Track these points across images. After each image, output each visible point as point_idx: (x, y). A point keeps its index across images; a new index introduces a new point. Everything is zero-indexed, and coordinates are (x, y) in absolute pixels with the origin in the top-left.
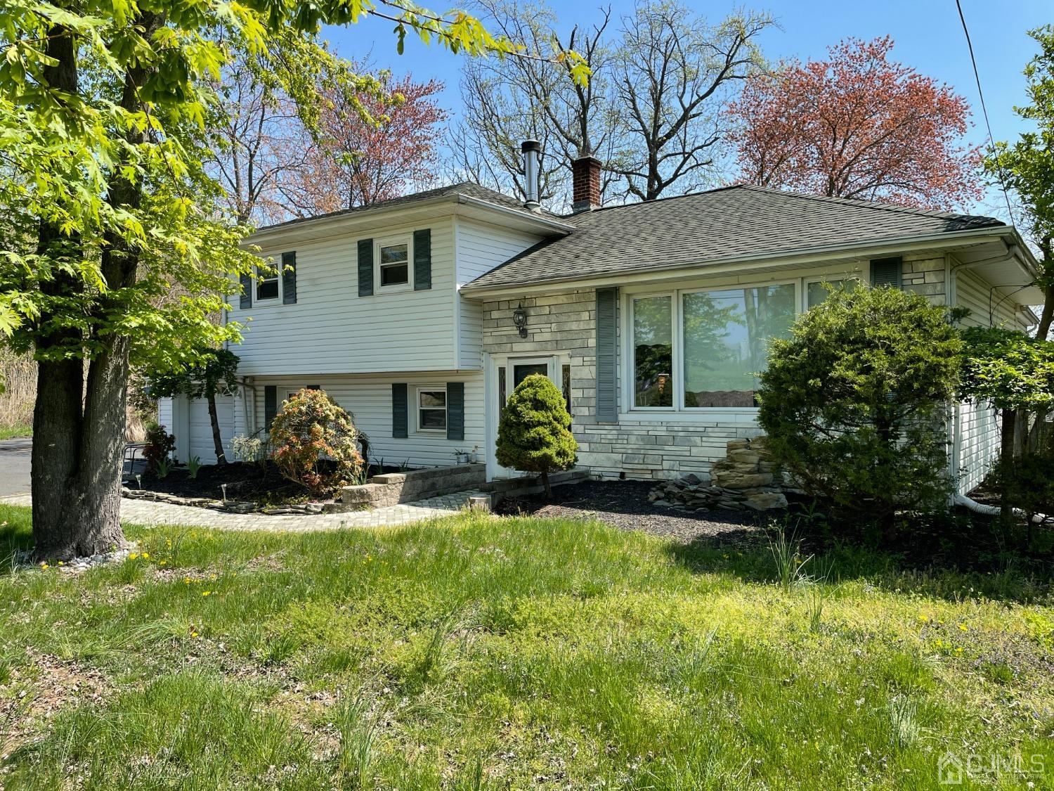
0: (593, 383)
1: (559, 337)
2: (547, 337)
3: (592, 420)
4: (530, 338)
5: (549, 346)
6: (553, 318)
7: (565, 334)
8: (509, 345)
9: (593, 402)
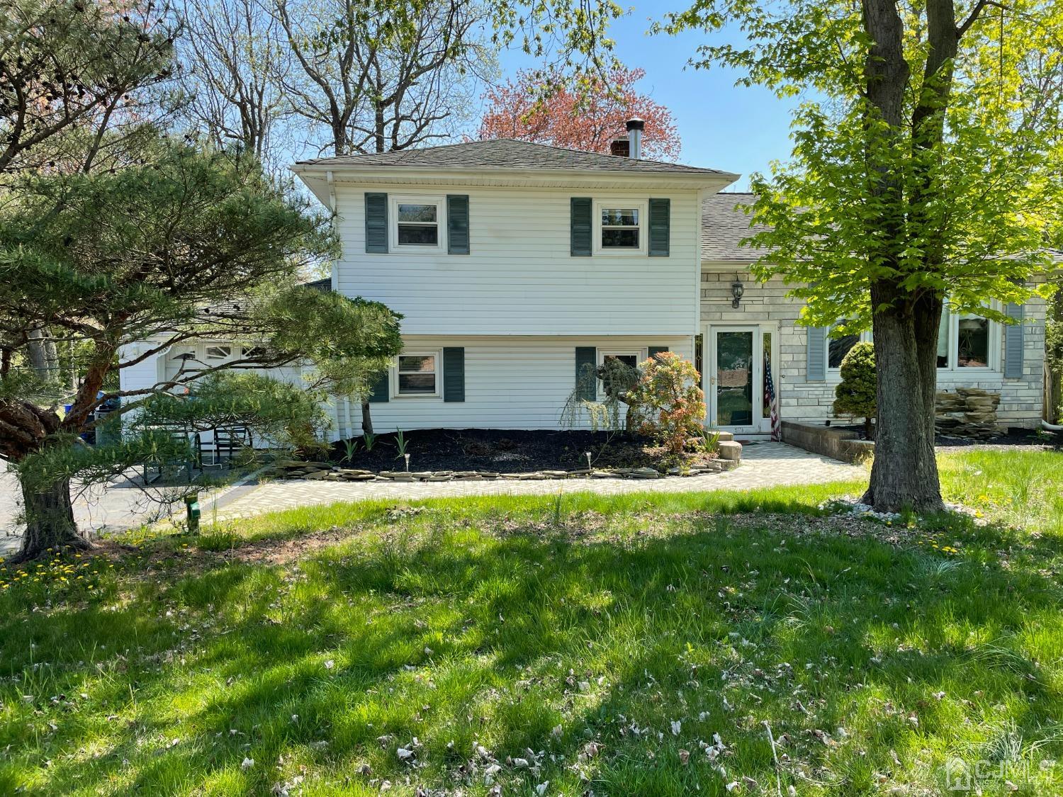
0: (803, 349)
1: (771, 308)
2: (759, 308)
3: (802, 379)
4: (741, 308)
5: (761, 316)
6: (766, 293)
7: (777, 307)
8: (719, 314)
9: (803, 365)
